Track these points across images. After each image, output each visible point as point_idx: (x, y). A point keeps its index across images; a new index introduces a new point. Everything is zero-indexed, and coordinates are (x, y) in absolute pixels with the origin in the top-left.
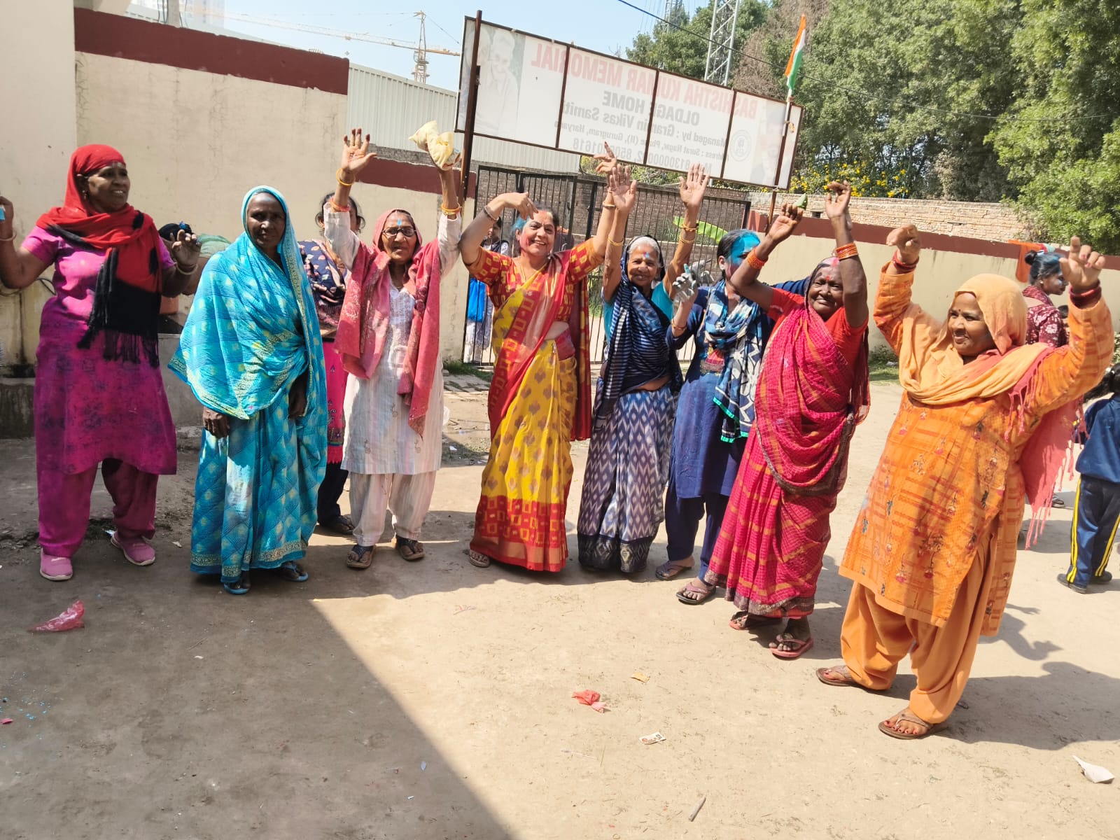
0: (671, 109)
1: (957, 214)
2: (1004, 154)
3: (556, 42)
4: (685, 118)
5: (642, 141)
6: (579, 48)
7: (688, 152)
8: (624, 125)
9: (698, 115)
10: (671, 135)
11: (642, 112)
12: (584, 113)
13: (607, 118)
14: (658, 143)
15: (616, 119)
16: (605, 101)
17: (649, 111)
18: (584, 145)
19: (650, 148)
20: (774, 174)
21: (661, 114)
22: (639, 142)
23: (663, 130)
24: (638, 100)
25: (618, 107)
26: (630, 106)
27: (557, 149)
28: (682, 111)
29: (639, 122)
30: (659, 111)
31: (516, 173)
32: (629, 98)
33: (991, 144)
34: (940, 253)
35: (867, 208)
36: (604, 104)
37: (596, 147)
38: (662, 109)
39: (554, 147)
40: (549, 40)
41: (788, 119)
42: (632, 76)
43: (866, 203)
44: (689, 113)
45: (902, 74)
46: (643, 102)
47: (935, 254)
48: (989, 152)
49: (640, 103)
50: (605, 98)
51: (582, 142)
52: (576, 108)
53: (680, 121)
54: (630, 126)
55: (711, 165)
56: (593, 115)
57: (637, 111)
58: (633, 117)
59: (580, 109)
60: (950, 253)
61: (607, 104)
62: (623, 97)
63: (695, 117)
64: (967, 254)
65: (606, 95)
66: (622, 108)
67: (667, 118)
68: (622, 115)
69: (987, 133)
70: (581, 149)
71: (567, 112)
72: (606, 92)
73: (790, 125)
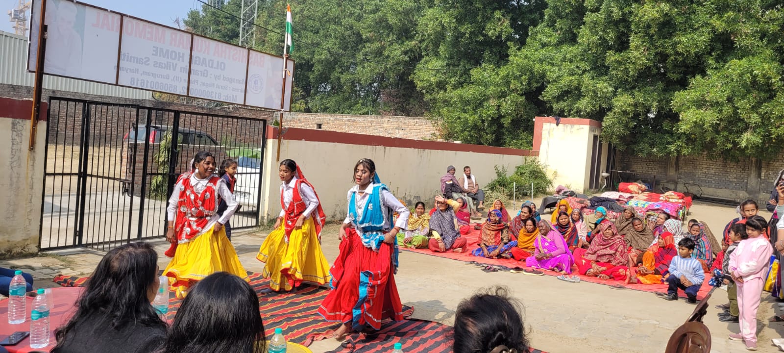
0: (204, 59)
1: (400, 124)
2: (419, 85)
3: (112, 11)
4: (215, 65)
5: (185, 80)
6: (130, 17)
7: (219, 88)
8: (170, 69)
9: (224, 64)
10: (206, 77)
11: (183, 61)
12: (139, 61)
13: (156, 64)
14: (197, 81)
15: (164, 65)
16: (154, 53)
17: (188, 60)
18: (139, 82)
19: (190, 85)
20: (280, 102)
21: (197, 63)
22: (183, 80)
23: (200, 73)
24: (179, 53)
25: (164, 57)
26: (173, 57)
27: (117, 84)
28: (212, 61)
29: (181, 68)
30: (196, 61)
31: (84, 102)
32: (172, 52)
33: (412, 81)
34: (387, 148)
35: (349, 120)
36: (153, 54)
37: (149, 84)
38: (198, 59)
39: (115, 83)
40: (106, 10)
41: (286, 68)
42: (174, 36)
43: (348, 118)
44: (218, 62)
45: (361, 39)
46: (183, 54)
47: (385, 149)
48: (412, 85)
49: (181, 55)
50: (154, 51)
51: (138, 80)
52: (131, 57)
53: (212, 67)
54: (174, 70)
55: (236, 96)
56: (146, 62)
57: (179, 60)
58: (176, 64)
59: (134, 57)
60: (393, 148)
61: (156, 55)
62: (167, 51)
63: (223, 65)
64: (403, 148)
65: (155, 49)
66: (168, 58)
67: (202, 65)
68: (168, 62)
69: (410, 75)
70: (137, 85)
71: (124, 60)
72: (154, 47)
73: (288, 71)
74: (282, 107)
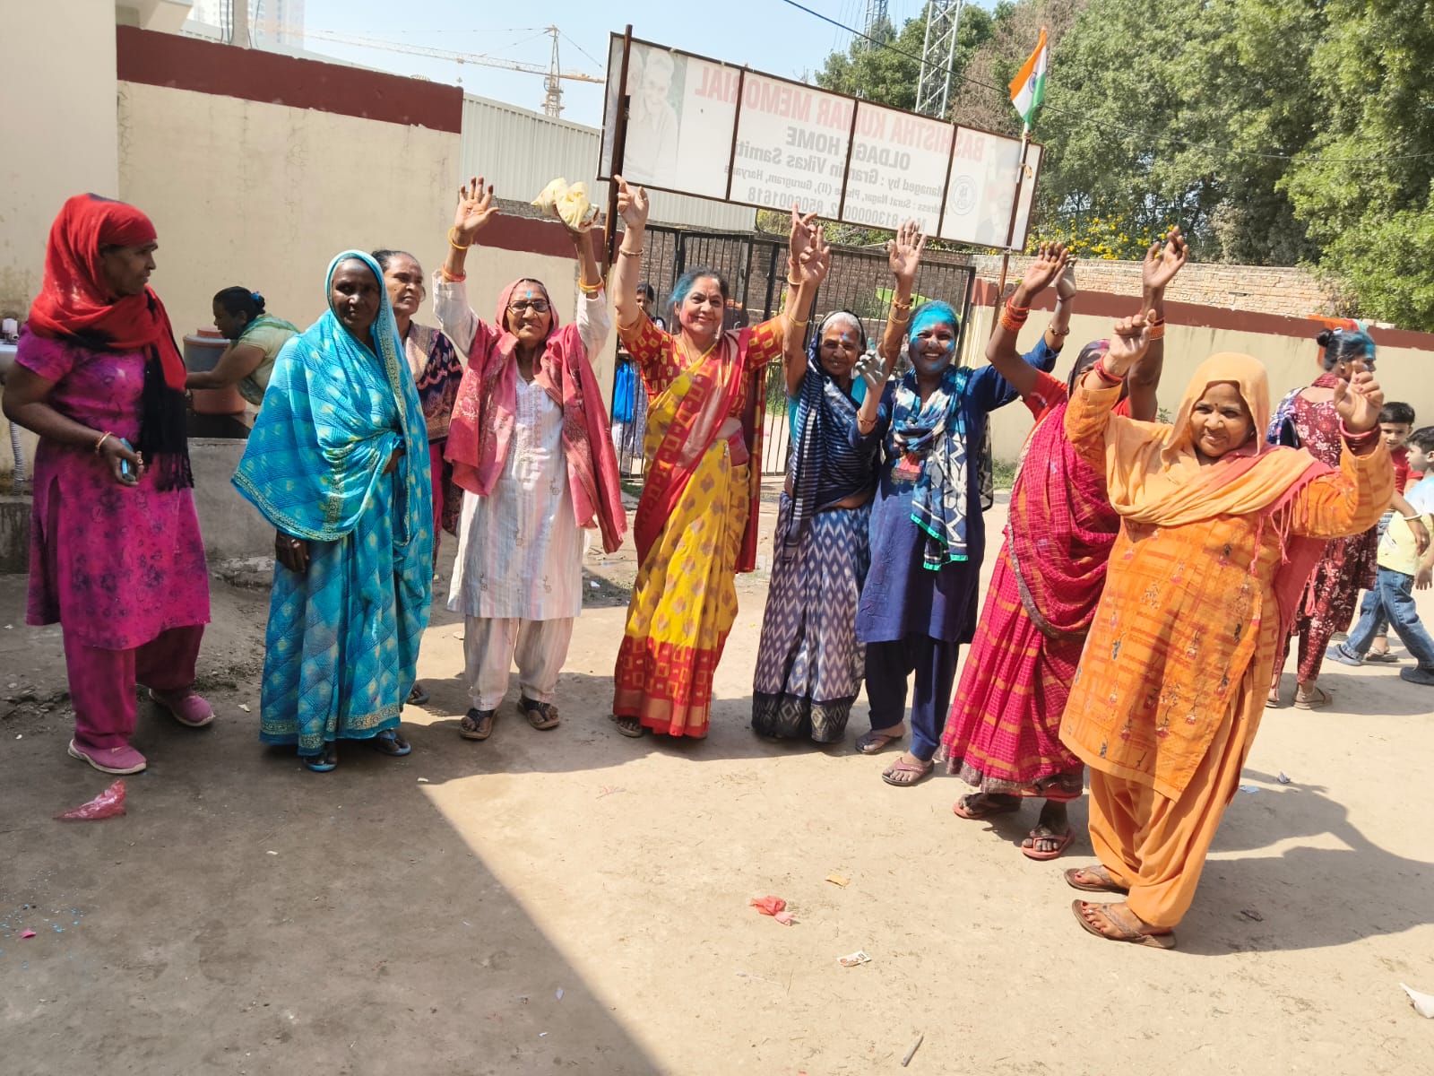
0: (874, 148)
1: (1240, 282)
2: (1302, 204)
3: (727, 64)
4: (891, 161)
5: (837, 190)
6: (756, 72)
7: (895, 204)
8: (813, 170)
9: (908, 156)
10: (874, 183)
11: (836, 153)
12: (764, 155)
13: (793, 162)
14: (857, 192)
15: (803, 163)
16: (790, 140)
17: (846, 152)
18: (763, 195)
19: (846, 199)
20: (1005, 232)
21: (861, 156)
22: (833, 190)
23: (863, 176)
24: (832, 138)
25: (805, 147)
26: (821, 146)
27: (727, 200)
28: (888, 152)
29: (833, 166)
30: (859, 152)
31: (676, 231)
32: (820, 136)
33: (1284, 192)
34: (1220, 332)
36: (788, 143)
37: (778, 199)
38: (862, 149)
39: (724, 198)
40: (718, 62)
42: (824, 107)
44: (897, 153)
45: (1169, 103)
46: (838, 140)
47: (1214, 333)
48: (1282, 202)
49: (834, 142)
50: (789, 135)
51: (760, 191)
52: (752, 149)
53: (886, 164)
54: (821, 171)
55: (924, 221)
56: (774, 157)
57: (830, 152)
58: (825, 161)
59: (757, 150)
60: (1232, 332)
61: (792, 143)
62: (812, 135)
63: (905, 159)
64: (1254, 333)
65: (791, 132)
66: (812, 148)
67: (868, 161)
68: (811, 157)
69: (1280, 178)
70: (759, 200)
71: (741, 154)
72: (790, 128)
74: (1009, 242)
